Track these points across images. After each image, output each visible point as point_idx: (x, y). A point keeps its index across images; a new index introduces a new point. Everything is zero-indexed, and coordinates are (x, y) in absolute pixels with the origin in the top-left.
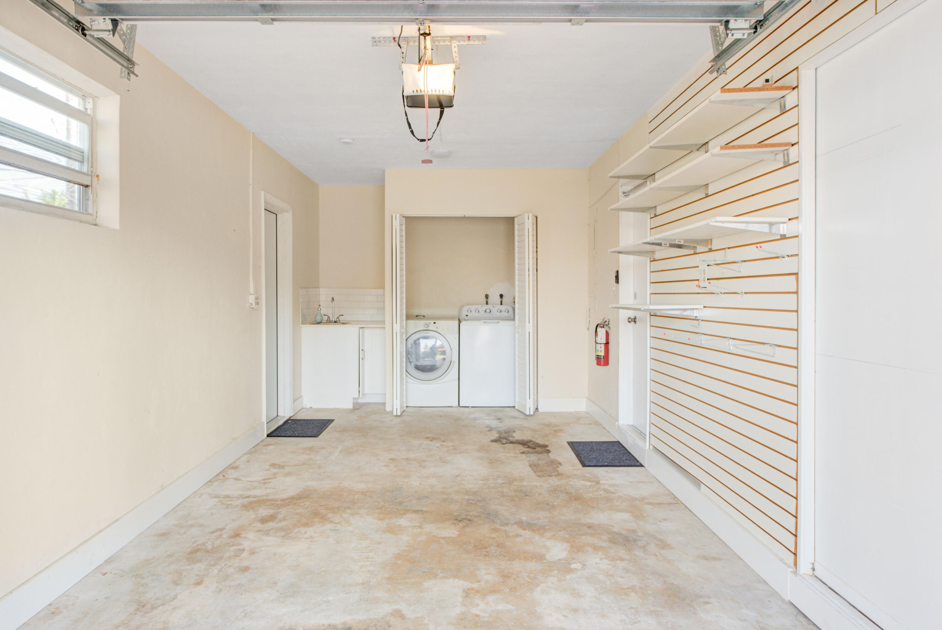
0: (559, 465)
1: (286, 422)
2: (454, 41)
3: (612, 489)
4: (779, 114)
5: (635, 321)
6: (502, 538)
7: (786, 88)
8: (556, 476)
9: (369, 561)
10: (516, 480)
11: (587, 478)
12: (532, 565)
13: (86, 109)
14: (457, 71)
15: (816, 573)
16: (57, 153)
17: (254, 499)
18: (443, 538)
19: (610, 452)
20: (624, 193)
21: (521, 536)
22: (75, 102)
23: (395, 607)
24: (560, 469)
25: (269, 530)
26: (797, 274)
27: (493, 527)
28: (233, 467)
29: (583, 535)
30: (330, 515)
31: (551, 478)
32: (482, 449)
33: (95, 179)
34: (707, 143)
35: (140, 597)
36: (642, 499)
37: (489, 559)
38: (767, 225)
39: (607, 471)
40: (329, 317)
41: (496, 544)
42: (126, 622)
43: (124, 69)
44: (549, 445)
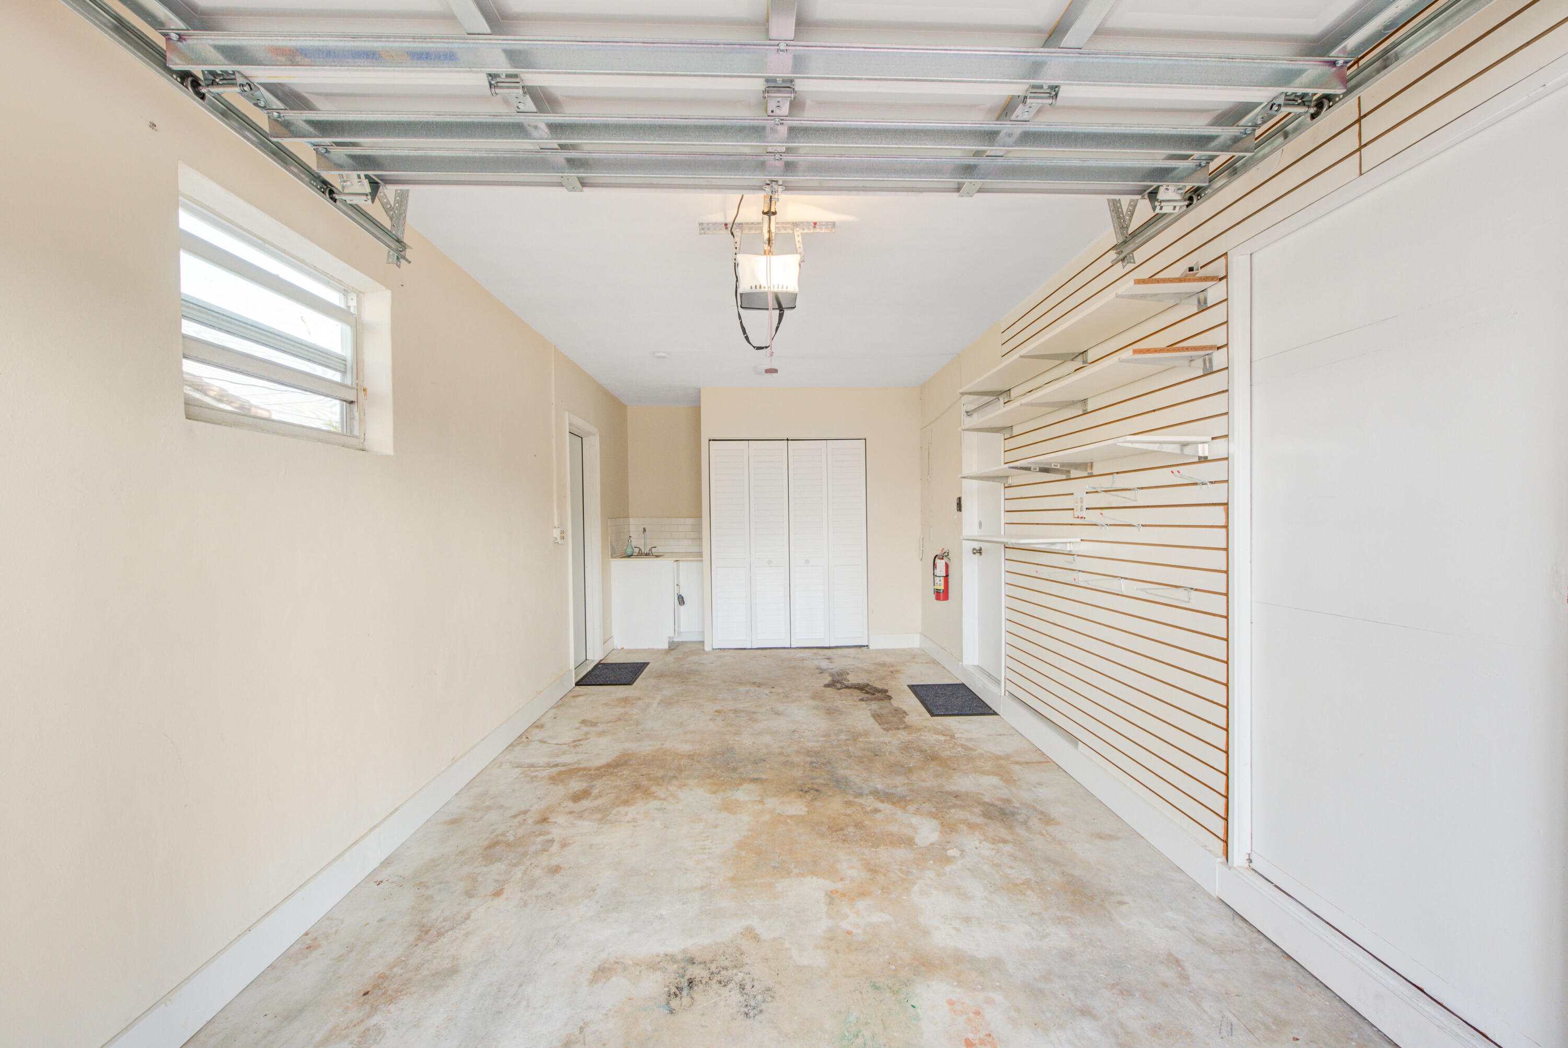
0: (904, 715)
1: (596, 667)
2: (798, 229)
3: (970, 745)
4: (1197, 311)
5: (980, 553)
6: (859, 815)
7: (1212, 279)
8: (904, 728)
9: (705, 853)
10: (861, 735)
11: (940, 731)
12: (901, 853)
13: (349, 307)
14: (802, 264)
15: (1253, 865)
16: (309, 360)
17: (563, 769)
18: (790, 817)
19: (957, 697)
20: (967, 412)
21: (880, 811)
22: (334, 297)
23: (745, 923)
24: (907, 720)
25: (583, 811)
26: (1227, 504)
27: (845, 799)
28: (538, 726)
29: (950, 807)
30: (654, 788)
31: (899, 731)
32: (815, 696)
33: (362, 393)
34: (1086, 351)
35: (423, 918)
36: (1008, 757)
37: (848, 845)
38: (1178, 446)
39: (959, 722)
40: (640, 549)
41: (853, 824)
42: (403, 959)
43: (392, 252)
44: (889, 690)
